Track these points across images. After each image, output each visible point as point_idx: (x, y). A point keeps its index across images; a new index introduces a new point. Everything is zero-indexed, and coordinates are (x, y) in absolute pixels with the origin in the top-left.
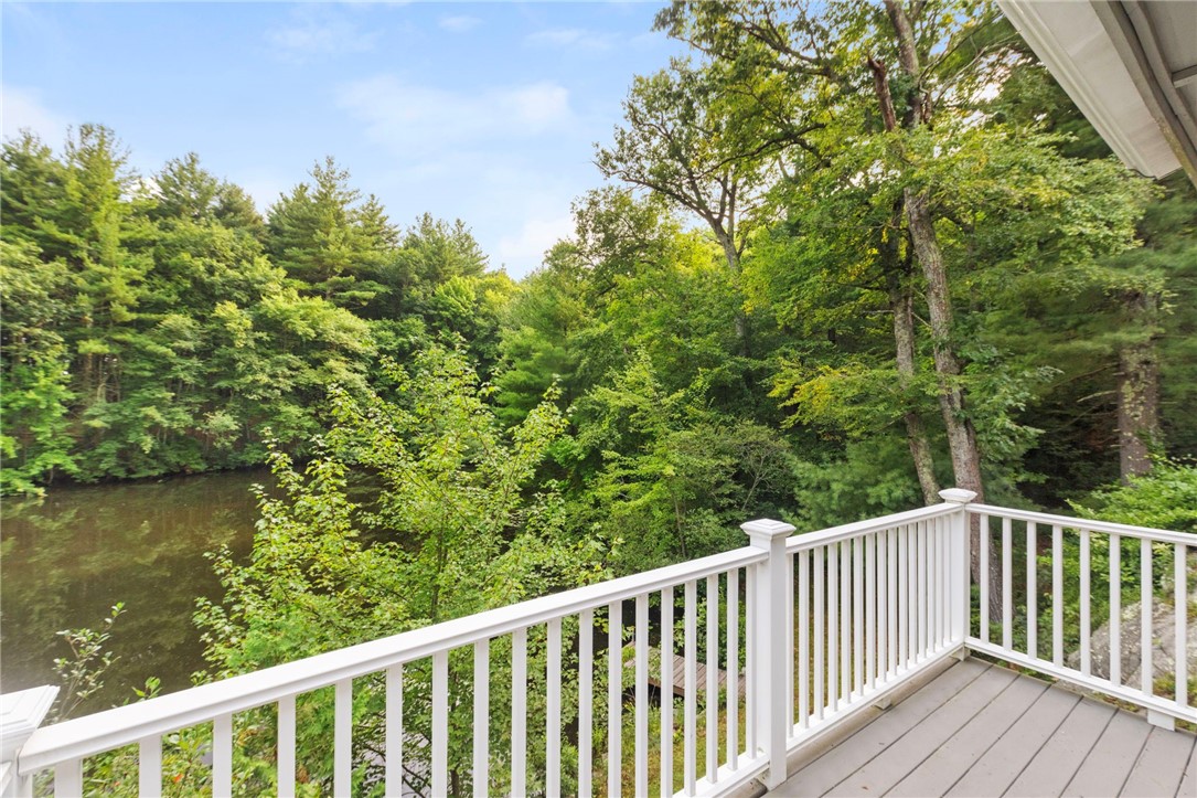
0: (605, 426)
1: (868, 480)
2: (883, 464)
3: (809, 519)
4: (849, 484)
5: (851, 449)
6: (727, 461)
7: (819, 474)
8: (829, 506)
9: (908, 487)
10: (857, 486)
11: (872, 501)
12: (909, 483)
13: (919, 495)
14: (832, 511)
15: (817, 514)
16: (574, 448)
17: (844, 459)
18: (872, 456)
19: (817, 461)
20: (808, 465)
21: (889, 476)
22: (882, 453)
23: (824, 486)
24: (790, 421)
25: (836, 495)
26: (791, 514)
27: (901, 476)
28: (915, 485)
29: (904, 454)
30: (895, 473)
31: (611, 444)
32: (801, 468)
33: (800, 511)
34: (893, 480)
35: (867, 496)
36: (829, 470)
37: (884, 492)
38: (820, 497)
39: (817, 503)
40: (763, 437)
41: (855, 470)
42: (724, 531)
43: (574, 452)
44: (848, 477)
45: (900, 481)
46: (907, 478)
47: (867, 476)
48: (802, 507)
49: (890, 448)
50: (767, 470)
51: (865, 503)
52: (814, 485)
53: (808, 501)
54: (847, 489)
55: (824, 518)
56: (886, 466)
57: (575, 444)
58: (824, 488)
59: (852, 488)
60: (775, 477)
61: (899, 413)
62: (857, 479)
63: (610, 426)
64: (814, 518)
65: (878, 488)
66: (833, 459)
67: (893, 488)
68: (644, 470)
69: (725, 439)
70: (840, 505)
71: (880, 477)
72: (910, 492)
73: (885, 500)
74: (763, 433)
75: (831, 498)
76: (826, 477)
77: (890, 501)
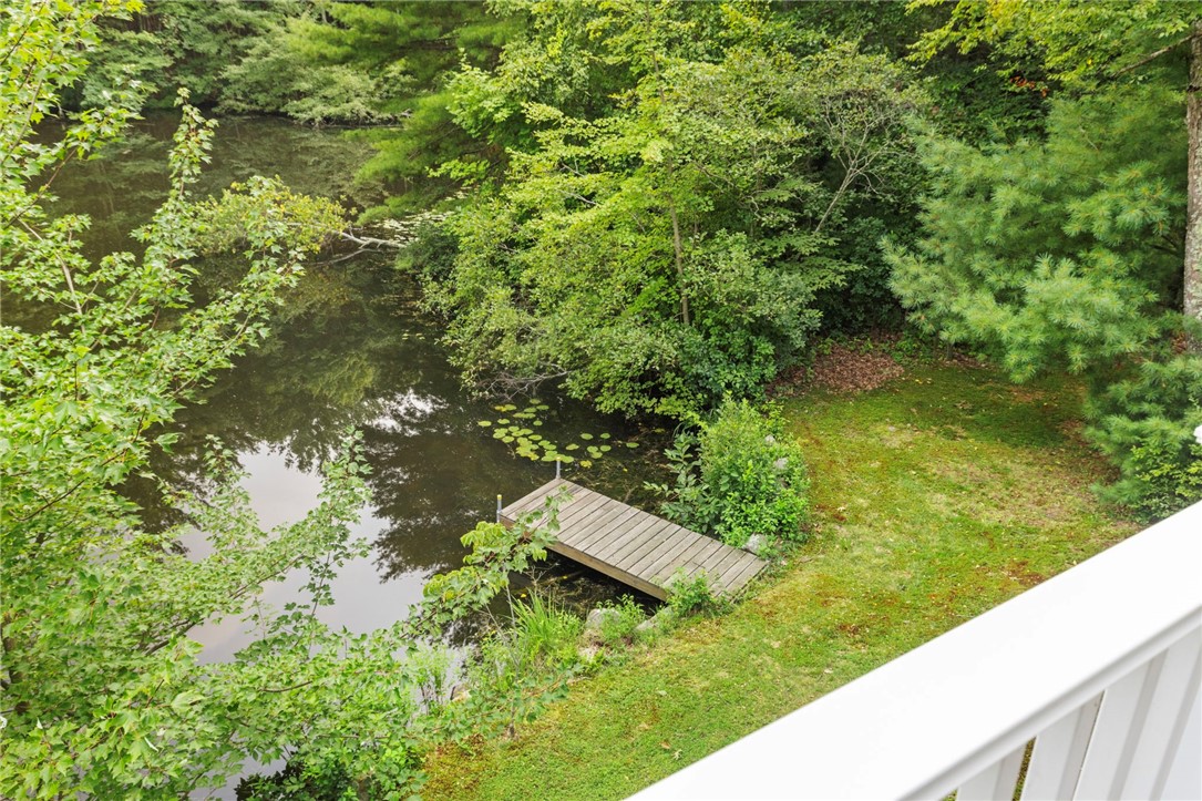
0: (554, 49)
1: (1077, 184)
2: (1117, 147)
3: (940, 259)
4: (1032, 191)
5: (1061, 113)
6: (786, 131)
7: (971, 166)
8: (982, 235)
9: (1158, 203)
10: (1049, 195)
11: (1072, 229)
12: (1162, 194)
13: (1178, 219)
14: (989, 246)
15: (954, 250)
16: (487, 96)
17: (1042, 134)
18: (1098, 130)
19: (976, 136)
20: (955, 146)
21: (1124, 176)
22: (1121, 125)
23: (982, 191)
24: (930, 42)
25: (1000, 213)
26: (902, 249)
27: (1150, 177)
28: (1176, 200)
29: (1168, 128)
30: (1137, 171)
31: (563, 88)
32: (940, 151)
33: (921, 243)
34: (1130, 184)
35: (1067, 217)
36: (996, 159)
37: (1104, 210)
38: (968, 217)
39: (960, 229)
40: (874, 82)
41: (1053, 160)
42: (767, 276)
43: (489, 105)
44: (1035, 176)
45: (1144, 190)
46: (1160, 182)
47: (1074, 176)
48: (927, 236)
49: (1139, 113)
50: (874, 154)
51: (1058, 230)
52: (960, 189)
53: (942, 223)
54: (1026, 200)
55: (967, 259)
56: (1122, 154)
57: (492, 87)
58: (979, 196)
59: (1038, 200)
60: (892, 169)
61: (1181, 25)
62: (1052, 182)
63: (565, 48)
64: (948, 260)
65: (1092, 201)
66: (1011, 136)
67: (1124, 203)
68: (609, 147)
69: (794, 85)
70: (1004, 235)
71: (1103, 178)
72: (1160, 214)
73: (1100, 228)
74: (874, 72)
75: (989, 218)
76: (988, 174)
77: (1113, 229)
